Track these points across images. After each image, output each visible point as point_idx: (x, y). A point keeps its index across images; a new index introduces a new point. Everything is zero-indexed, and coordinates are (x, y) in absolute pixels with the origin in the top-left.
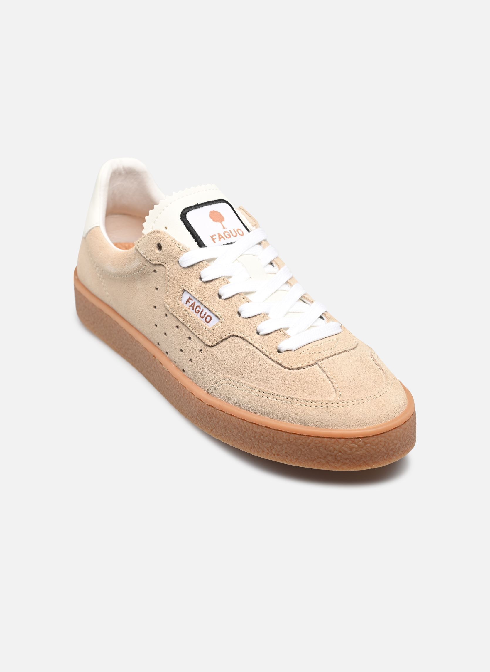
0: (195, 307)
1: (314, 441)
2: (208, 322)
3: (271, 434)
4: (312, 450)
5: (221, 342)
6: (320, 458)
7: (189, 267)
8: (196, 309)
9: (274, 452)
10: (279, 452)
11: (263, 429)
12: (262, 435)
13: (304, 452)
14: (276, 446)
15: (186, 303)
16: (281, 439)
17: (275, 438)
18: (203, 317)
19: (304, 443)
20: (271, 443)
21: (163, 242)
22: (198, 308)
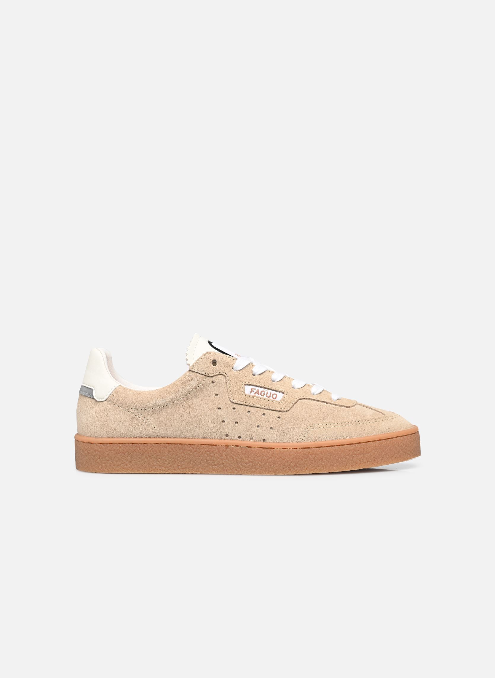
0: (260, 392)
1: (392, 441)
2: (276, 398)
3: (362, 446)
4: (391, 448)
5: (293, 406)
6: (396, 453)
7: (243, 369)
8: (261, 393)
9: (365, 460)
10: (369, 459)
11: (356, 445)
12: (355, 450)
13: (386, 452)
14: (366, 455)
15: (251, 393)
16: (370, 448)
17: (366, 449)
18: (270, 397)
19: (386, 445)
20: (362, 454)
21: (217, 357)
22: (263, 393)
